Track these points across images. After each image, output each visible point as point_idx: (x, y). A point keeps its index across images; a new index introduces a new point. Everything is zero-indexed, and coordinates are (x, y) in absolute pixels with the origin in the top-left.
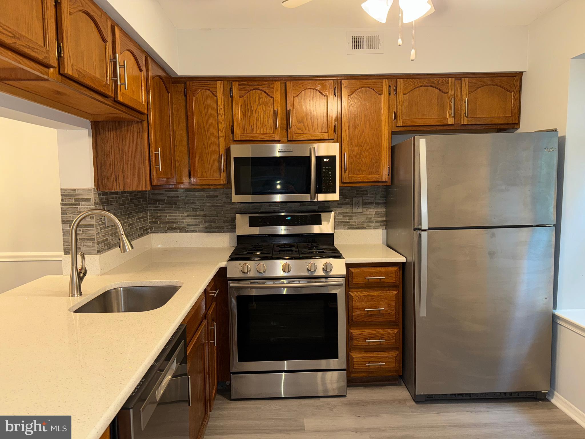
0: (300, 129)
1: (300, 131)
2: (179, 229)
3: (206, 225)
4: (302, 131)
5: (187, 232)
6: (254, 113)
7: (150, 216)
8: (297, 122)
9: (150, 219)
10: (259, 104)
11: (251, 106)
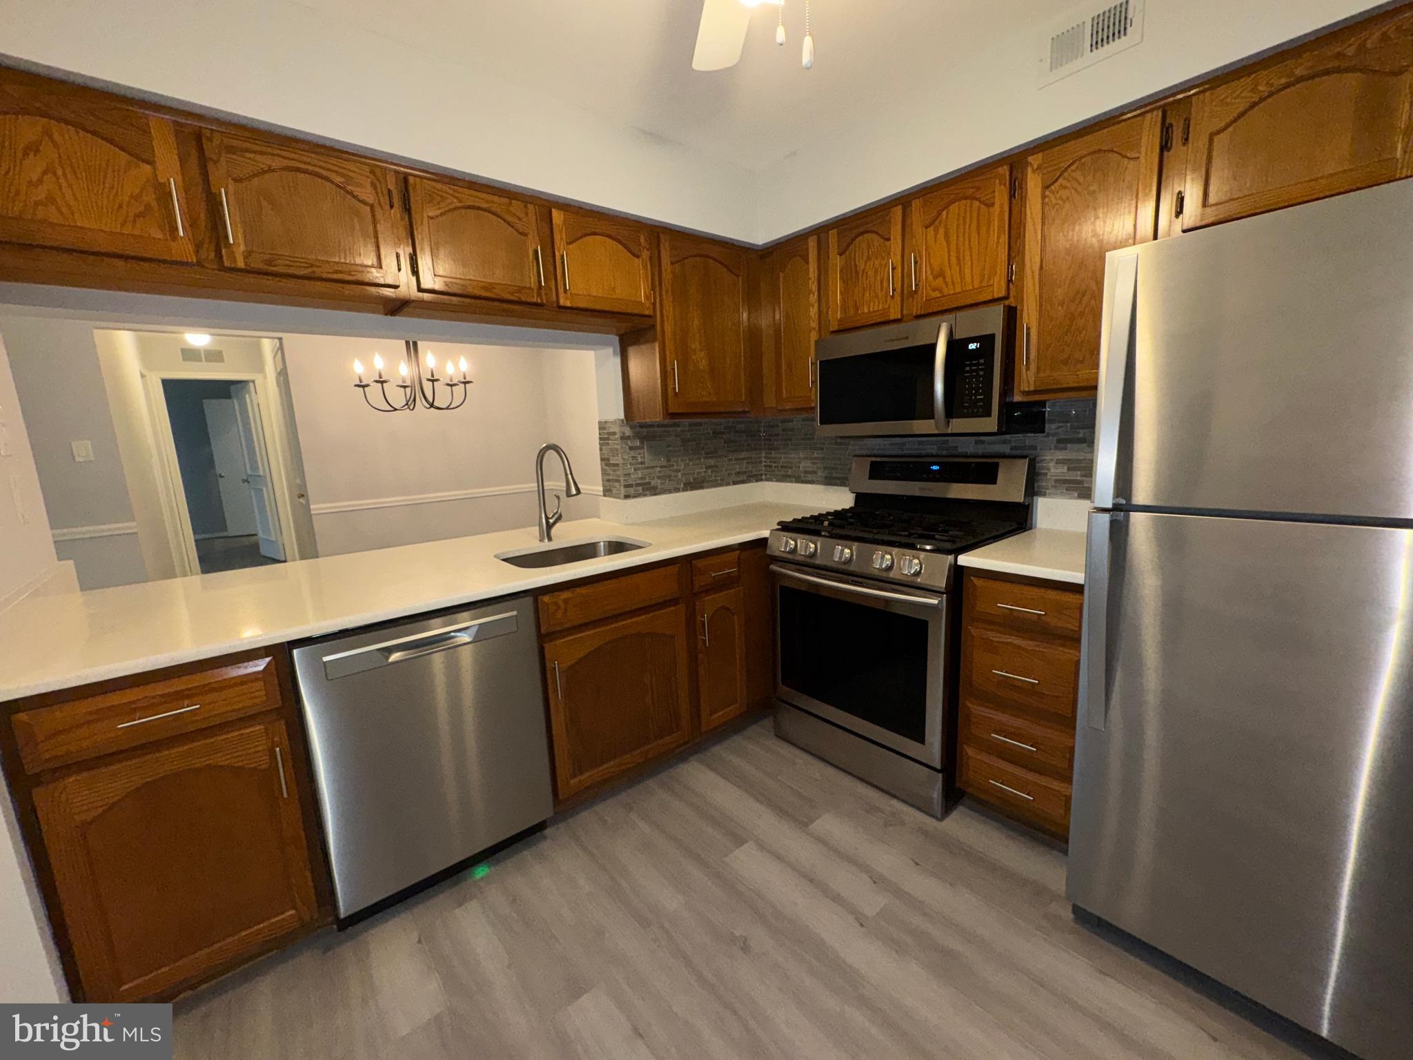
0: (938, 289)
1: (937, 294)
2: (794, 477)
3: (826, 473)
4: (941, 292)
5: (803, 482)
6: (860, 277)
7: (765, 457)
8: (930, 277)
9: (766, 462)
10: (869, 259)
11: (856, 265)
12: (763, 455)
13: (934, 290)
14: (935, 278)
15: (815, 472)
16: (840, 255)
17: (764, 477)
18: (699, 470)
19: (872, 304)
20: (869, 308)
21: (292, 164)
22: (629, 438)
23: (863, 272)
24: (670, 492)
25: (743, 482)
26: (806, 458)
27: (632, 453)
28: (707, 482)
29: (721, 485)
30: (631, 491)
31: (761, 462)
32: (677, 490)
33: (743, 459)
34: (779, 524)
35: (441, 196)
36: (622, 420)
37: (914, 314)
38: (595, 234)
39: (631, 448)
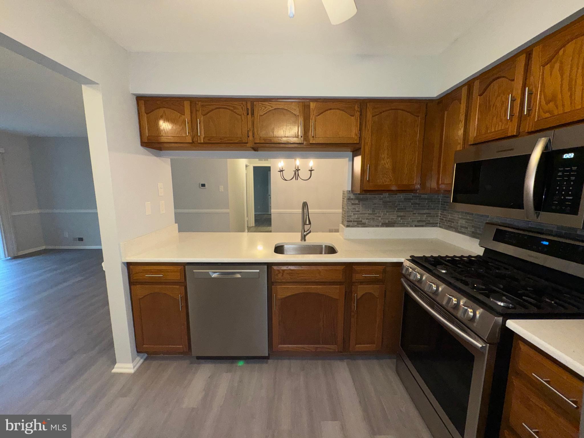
0: (549, 112)
6: (491, 109)
7: (441, 214)
8: (543, 103)
9: (440, 217)
10: (499, 95)
11: (489, 100)
12: (440, 212)
13: (545, 113)
14: (547, 103)
15: (467, 228)
16: (480, 95)
17: (438, 225)
18: (393, 216)
19: (497, 126)
20: (495, 128)
21: (217, 106)
22: (352, 199)
23: (494, 105)
24: (373, 226)
25: (422, 226)
26: (462, 218)
27: (353, 206)
28: (397, 224)
29: (407, 226)
30: (351, 224)
31: (437, 216)
32: (377, 226)
33: (424, 214)
34: (411, 257)
35: (265, 107)
36: (350, 191)
37: (526, 131)
38: (331, 109)
39: (353, 204)
